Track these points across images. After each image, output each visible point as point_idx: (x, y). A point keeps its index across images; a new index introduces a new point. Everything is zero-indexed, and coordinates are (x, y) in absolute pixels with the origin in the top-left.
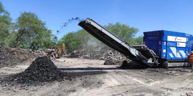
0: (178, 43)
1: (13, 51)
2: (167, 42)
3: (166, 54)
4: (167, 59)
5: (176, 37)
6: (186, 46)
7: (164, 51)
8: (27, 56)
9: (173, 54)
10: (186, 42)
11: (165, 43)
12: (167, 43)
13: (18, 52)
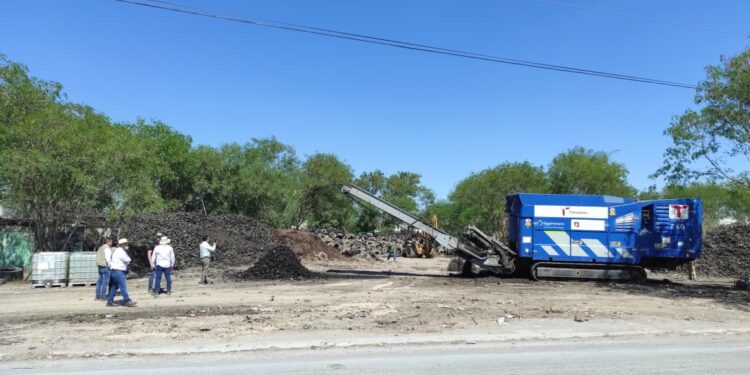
0: (573, 222)
1: (284, 237)
2: (532, 218)
3: (531, 246)
4: (534, 259)
5: (564, 207)
6: (606, 228)
7: (527, 240)
8: (307, 246)
9: (557, 248)
10: (606, 217)
11: (528, 222)
12: (532, 222)
13: (291, 238)
